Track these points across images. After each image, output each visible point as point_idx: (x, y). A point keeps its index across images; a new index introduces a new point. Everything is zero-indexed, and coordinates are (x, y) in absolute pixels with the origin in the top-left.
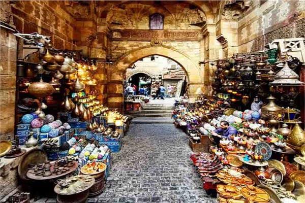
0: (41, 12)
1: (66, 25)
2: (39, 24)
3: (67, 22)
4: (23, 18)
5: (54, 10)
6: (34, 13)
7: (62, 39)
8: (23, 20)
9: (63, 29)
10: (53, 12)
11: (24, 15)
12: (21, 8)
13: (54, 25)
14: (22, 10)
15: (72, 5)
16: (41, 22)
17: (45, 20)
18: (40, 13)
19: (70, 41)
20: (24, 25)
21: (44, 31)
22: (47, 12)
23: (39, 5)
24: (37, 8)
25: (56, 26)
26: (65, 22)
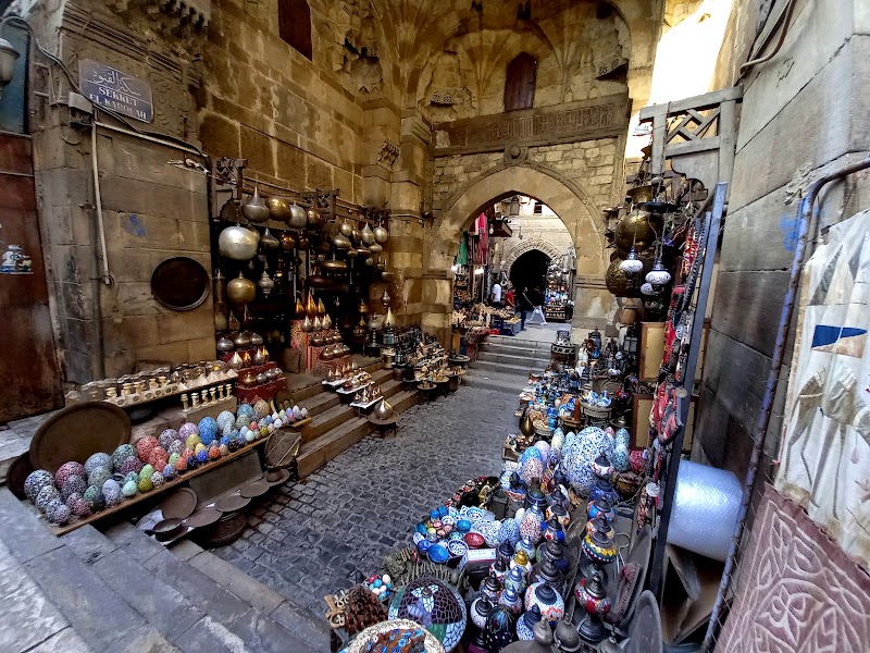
0: (275, 100)
1: (338, 126)
2: (272, 131)
3: (339, 117)
4: (237, 119)
5: (304, 88)
6: (258, 104)
7: (327, 164)
8: (238, 124)
9: (330, 137)
10: (302, 94)
11: (239, 113)
12: (231, 98)
13: (306, 128)
14: (234, 100)
15: (349, 69)
16: (276, 126)
17: (285, 120)
18: (271, 102)
19: (347, 166)
20: (242, 138)
21: (285, 148)
22: (289, 98)
23: (269, 82)
24: (264, 89)
25: (311, 131)
26: (333, 118)
